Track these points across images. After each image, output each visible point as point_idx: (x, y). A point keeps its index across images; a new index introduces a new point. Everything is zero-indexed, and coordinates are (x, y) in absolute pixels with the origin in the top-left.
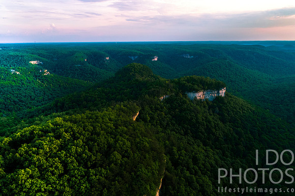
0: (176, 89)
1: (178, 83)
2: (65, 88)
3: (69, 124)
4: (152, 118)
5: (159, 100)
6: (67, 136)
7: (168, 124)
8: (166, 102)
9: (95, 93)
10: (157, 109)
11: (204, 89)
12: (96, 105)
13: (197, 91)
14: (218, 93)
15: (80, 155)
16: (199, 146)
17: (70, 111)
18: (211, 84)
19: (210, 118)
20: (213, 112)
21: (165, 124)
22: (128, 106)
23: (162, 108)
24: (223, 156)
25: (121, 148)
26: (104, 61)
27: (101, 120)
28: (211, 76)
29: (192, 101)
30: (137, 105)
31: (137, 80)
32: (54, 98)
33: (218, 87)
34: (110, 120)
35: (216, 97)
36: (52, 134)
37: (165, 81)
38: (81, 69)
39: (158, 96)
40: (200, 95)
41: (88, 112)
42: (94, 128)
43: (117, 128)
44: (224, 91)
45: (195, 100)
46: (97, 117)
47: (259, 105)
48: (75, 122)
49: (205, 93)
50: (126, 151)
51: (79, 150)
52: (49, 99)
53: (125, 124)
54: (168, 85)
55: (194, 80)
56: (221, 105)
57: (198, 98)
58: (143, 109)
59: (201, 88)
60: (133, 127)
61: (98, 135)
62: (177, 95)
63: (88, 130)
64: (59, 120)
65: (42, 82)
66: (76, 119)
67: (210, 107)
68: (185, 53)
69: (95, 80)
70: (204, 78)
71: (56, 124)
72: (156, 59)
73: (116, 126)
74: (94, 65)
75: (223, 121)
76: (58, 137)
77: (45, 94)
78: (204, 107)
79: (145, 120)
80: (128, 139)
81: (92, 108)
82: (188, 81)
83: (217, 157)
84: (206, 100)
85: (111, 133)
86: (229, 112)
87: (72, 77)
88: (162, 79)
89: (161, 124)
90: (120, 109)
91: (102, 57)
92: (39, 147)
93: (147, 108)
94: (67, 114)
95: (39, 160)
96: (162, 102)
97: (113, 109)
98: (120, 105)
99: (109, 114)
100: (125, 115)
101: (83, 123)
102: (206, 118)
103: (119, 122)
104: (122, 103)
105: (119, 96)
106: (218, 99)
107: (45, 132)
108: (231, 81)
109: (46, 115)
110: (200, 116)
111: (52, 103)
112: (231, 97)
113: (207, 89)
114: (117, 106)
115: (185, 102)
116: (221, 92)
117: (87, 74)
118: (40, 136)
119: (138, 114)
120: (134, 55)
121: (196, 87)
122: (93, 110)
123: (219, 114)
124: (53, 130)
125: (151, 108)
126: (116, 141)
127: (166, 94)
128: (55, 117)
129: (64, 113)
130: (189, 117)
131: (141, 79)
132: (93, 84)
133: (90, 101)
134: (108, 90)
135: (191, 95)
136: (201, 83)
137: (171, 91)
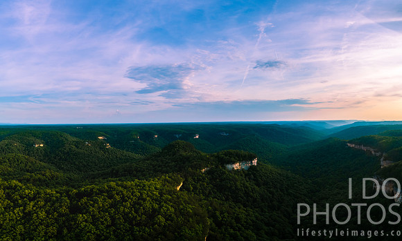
0: (216, 162)
1: (217, 157)
2: (120, 159)
3: (120, 188)
4: (195, 188)
5: (201, 172)
6: (118, 198)
7: (210, 193)
8: (207, 173)
9: (144, 165)
10: (199, 180)
11: (240, 161)
12: (144, 175)
13: (234, 163)
14: (252, 163)
15: (127, 214)
16: (239, 208)
17: (122, 178)
18: (245, 156)
19: (247, 184)
20: (249, 179)
21: (207, 193)
22: (173, 177)
23: (204, 179)
25: (165, 213)
26: (153, 138)
27: (148, 188)
28: (244, 149)
29: (230, 171)
30: (181, 177)
31: (181, 155)
32: (111, 166)
33: (251, 159)
34: (156, 188)
35: (250, 166)
36: (106, 194)
37: (206, 155)
38: (134, 145)
39: (200, 169)
40: (237, 166)
41: (137, 180)
42: (141, 194)
43: (161, 196)
44: (256, 161)
45: (233, 170)
46: (144, 186)
47: (283, 169)
48: (125, 187)
49: (241, 164)
50: (170, 216)
51: (126, 210)
52: (108, 167)
53: (169, 193)
54: (208, 158)
55: (231, 154)
56: (255, 172)
57: (235, 168)
58: (186, 180)
59: (237, 160)
60: (177, 195)
61: (144, 200)
62: (217, 167)
63: (136, 196)
64: (113, 184)
65: (105, 153)
66: (126, 185)
67: (246, 175)
68: (222, 131)
69: (144, 154)
70: (239, 151)
71: (110, 187)
72: (197, 137)
73: (161, 194)
74: (145, 141)
75: (258, 185)
76: (111, 197)
77: (105, 162)
78: (241, 175)
79: (188, 190)
80: (172, 206)
82: (226, 155)
84: (243, 169)
85: (156, 200)
86: (262, 177)
87: (127, 151)
88: (203, 154)
89: (203, 193)
90: (165, 180)
91: (151, 135)
92: (96, 202)
93: (190, 179)
95: (93, 211)
96: (204, 173)
97: (159, 179)
99: (155, 184)
100: (170, 185)
101: (132, 189)
102: (244, 184)
103: (164, 191)
104: (167, 175)
105: (165, 169)
106: (252, 167)
107: (101, 192)
110: (238, 183)
111: (110, 170)
112: (262, 165)
113: (242, 161)
114: (163, 177)
115: (224, 173)
117: (138, 148)
118: (97, 194)
119: (181, 184)
120: (179, 134)
121: (233, 159)
122: (142, 180)
123: (254, 180)
124: (107, 192)
125: (194, 179)
126: (161, 207)
127: (207, 167)
128: (110, 181)
129: (117, 179)
130: (229, 185)
131: (184, 154)
132: (143, 157)
133: (139, 171)
134: (155, 163)
135: (229, 167)
136: (236, 155)
137: (212, 164)
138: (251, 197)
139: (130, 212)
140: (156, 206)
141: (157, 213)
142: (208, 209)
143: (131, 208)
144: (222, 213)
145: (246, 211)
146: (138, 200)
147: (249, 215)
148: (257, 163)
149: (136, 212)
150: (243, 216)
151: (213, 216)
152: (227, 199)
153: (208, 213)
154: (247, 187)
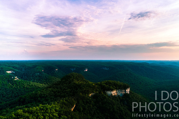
0: (99, 89)
3: (27, 114)
4: (84, 109)
7: (94, 113)
8: (93, 97)
9: (47, 92)
10: (87, 102)
11: (117, 89)
13: (112, 90)
14: (125, 91)
18: (121, 86)
19: (122, 108)
20: (123, 104)
23: (91, 102)
29: (109, 97)
30: (74, 100)
33: (125, 88)
35: (124, 94)
39: (88, 94)
40: (114, 93)
41: (41, 105)
43: (60, 116)
45: (112, 96)
46: (47, 109)
54: (94, 86)
55: (110, 83)
60: (71, 115)
64: (20, 111)
66: (32, 111)
67: (121, 101)
68: (104, 67)
70: (116, 81)
71: (17, 115)
75: (130, 110)
78: (118, 100)
79: (79, 110)
81: (44, 102)
82: (106, 84)
84: (118, 96)
89: (90, 113)
91: (53, 69)
93: (81, 102)
94: (26, 107)
97: (58, 103)
98: (63, 100)
99: (55, 106)
101: (37, 113)
102: (119, 108)
103: (62, 112)
105: (63, 94)
109: (11, 108)
115: (105, 98)
120: (73, 68)
123: (127, 105)
125: (84, 102)
128: (18, 109)
131: (77, 82)
135: (109, 93)
154: (121, 111)
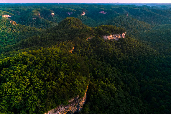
0: (96, 34)
1: (98, 30)
2: (27, 33)
3: (31, 56)
4: (82, 51)
5: (86, 40)
6: (31, 63)
7: (91, 55)
8: (90, 41)
9: (46, 36)
10: (84, 46)
11: (113, 33)
12: (47, 44)
13: (108, 35)
14: (121, 36)
15: (40, 74)
16: (109, 67)
17: (32, 48)
18: (117, 30)
19: (116, 51)
20: (118, 47)
21: (89, 54)
22: (67, 44)
23: (88, 45)
24: (123, 72)
25: (64, 69)
26: (51, 16)
27: (51, 53)
28: (117, 25)
29: (105, 41)
30: (73, 43)
31: (72, 28)
32: (21, 39)
33: (121, 32)
34: (57, 53)
35: (120, 38)
36: (21, 62)
37: (90, 28)
38: (37, 21)
39: (86, 38)
40: (110, 37)
41: (42, 48)
42: (47, 58)
43: (61, 57)
44: (124, 35)
45: (107, 40)
46: (48, 51)
47: (144, 43)
48: (35, 54)
49: (113, 36)
50: (67, 71)
51: (39, 71)
52: (18, 40)
53: (66, 55)
54: (91, 31)
55: (107, 28)
56: (123, 43)
57: (109, 39)
58: (76, 46)
59: (111, 33)
60: (71, 56)
61: (50, 62)
62: (96, 37)
63: (43, 59)
64: (25, 53)
65: (12, 29)
66: (35, 53)
67: (116, 44)
68: (102, 10)
69: (46, 28)
70: (113, 26)
71: (23, 56)
72: (84, 15)
73: (60, 56)
74: (45, 18)
75: (123, 52)
76: (25, 63)
77: (14, 37)
78: (113, 44)
79: (77, 52)
80: (68, 64)
81: (45, 45)
82: (103, 28)
83: (119, 73)
84: (114, 40)
85: (58, 61)
86: (127, 47)
87: (31, 26)
88: (88, 27)
89: (87, 55)
90: (63, 46)
91: (49, 13)
92: (14, 70)
93: (79, 45)
94: (30, 49)
95: (14, 77)
96: (88, 41)
97: (58, 46)
98: (62, 44)
99: (55, 49)
100: (66, 49)
101: (40, 55)
102: (113, 50)
103: (62, 54)
104: (63, 42)
105: (62, 38)
106: (121, 39)
107: (17, 61)
108: (129, 28)
109: (17, 50)
110: (110, 49)
111: (20, 42)
112: (128, 38)
113: (115, 34)
114: (61, 44)
115: (101, 42)
116: (122, 35)
117: (40, 24)
118: (14, 63)
119: (73, 49)
120: (70, 12)
121: (108, 32)
122: (46, 47)
123: (121, 48)
124: (22, 60)
125: (81, 45)
126: (61, 65)
127: (90, 37)
128: (22, 51)
129: (28, 49)
130: (104, 50)
131: (74, 27)
132: (45, 30)
133: (44, 41)
134: (54, 34)
135: (105, 37)
136: (111, 30)
137: (93, 35)
138: (117, 60)
139: (42, 72)
140: (58, 65)
141: (59, 70)
142: (89, 66)
143: (42, 69)
144: (98, 69)
145: (113, 69)
146: (46, 62)
147: (114, 73)
148: (125, 36)
149: (46, 71)
150: (110, 73)
151: (92, 71)
152: (102, 60)
153: (90, 68)
154: (115, 53)
